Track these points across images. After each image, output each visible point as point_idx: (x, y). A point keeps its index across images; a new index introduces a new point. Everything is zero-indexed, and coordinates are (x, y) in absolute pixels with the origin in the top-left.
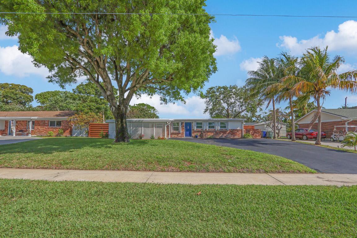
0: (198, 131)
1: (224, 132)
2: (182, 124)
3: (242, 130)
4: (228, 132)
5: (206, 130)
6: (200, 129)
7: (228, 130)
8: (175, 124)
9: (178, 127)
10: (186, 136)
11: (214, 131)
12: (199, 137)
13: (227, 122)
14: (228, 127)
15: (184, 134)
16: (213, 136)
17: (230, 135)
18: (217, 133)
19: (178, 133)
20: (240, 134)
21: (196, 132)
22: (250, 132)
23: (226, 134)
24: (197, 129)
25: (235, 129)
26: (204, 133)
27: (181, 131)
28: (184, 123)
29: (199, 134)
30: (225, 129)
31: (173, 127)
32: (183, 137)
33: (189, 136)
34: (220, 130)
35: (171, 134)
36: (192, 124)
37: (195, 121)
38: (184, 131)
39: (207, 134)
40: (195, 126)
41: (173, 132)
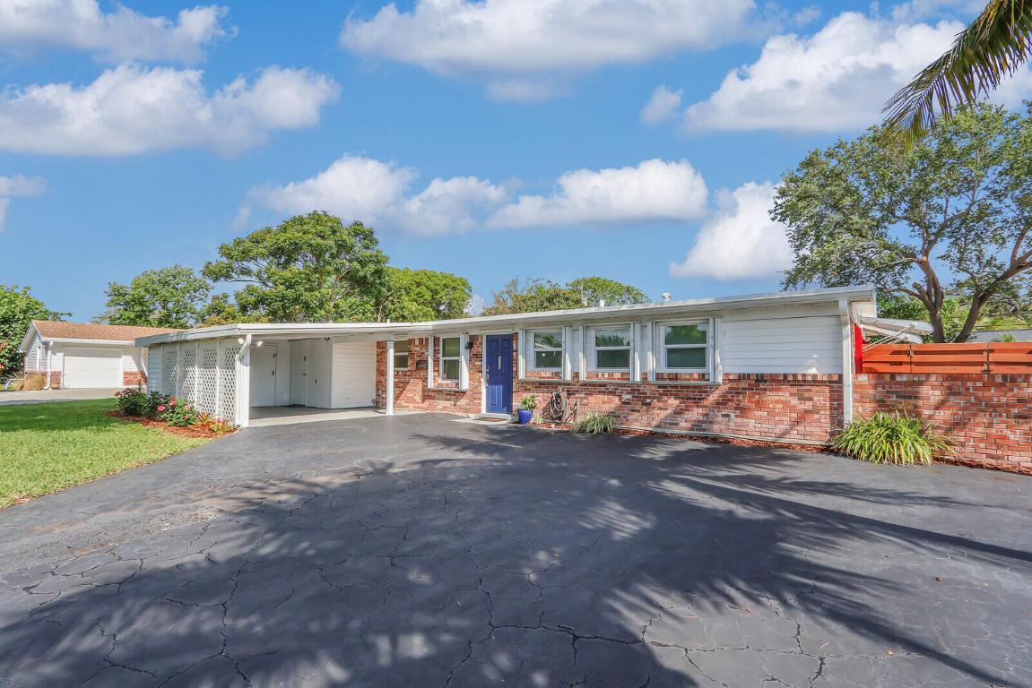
0: (541, 385)
1: (692, 395)
2: (470, 346)
3: (835, 384)
4: (717, 394)
5: (576, 375)
6: (546, 373)
7: (720, 379)
8: (450, 348)
9: (458, 362)
10: (492, 407)
11: (624, 385)
12: (537, 419)
13: (711, 320)
14: (718, 359)
15: (480, 399)
16: (613, 414)
17: (732, 415)
18: (640, 397)
19: (456, 392)
20: (816, 416)
21: (528, 387)
22: (920, 403)
23: (701, 410)
24: (539, 369)
25: (776, 375)
26: (570, 394)
27: (465, 384)
28: (484, 338)
29: (541, 399)
30: (699, 374)
31: (442, 359)
32: (476, 412)
33: (503, 407)
34: (662, 379)
35: (430, 397)
36: (514, 345)
37: (528, 326)
38: (482, 380)
39: (585, 401)
40: (526, 357)
41: (441, 388)
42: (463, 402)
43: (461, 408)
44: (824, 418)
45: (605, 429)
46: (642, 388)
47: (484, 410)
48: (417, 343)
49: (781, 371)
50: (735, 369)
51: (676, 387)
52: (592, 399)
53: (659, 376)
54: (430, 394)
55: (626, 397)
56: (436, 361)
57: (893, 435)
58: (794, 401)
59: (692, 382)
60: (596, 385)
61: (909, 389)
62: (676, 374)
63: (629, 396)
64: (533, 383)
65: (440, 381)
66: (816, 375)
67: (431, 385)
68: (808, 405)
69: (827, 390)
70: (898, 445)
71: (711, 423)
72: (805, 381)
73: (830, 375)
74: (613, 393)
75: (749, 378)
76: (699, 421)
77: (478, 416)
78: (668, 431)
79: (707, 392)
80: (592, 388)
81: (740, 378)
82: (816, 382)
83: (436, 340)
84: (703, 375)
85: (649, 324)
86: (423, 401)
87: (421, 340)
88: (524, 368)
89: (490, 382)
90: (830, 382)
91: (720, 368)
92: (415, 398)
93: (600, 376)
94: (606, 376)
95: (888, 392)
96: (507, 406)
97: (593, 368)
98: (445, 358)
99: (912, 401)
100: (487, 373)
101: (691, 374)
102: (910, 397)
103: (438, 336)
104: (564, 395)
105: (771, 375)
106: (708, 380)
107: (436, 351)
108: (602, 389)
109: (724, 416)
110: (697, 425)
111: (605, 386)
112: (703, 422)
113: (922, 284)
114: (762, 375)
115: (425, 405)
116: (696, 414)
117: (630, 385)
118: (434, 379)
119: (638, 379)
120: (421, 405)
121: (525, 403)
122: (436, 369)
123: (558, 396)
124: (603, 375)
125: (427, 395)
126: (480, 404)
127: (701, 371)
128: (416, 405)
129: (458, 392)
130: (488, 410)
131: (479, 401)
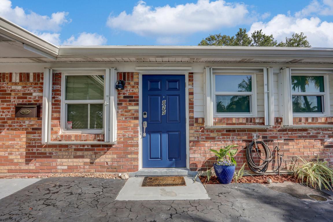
19: (93, 146)
21: (212, 135)
28: (140, 77)
31: (65, 103)
35: (43, 155)
39: (285, 147)
41: (63, 142)
42: (107, 158)
43: (103, 167)
47: (140, 167)
48: (16, 78)
52: (292, 145)
54: (42, 150)
56: (56, 104)
65: (61, 132)
67: (47, 138)
74: (314, 137)
80: (293, 133)
86: (28, 161)
88: (212, 113)
89: (149, 131)
94: (310, 120)
98: (69, 102)
100: (144, 120)
103: (58, 70)
107: (56, 92)
108: (304, 134)
111: (307, 130)
118: (51, 131)
120: (24, 167)
122: (55, 115)
124: (307, 119)
126: (136, 159)
128: (13, 167)
129: (99, 146)
130: (144, 166)
131: (134, 156)
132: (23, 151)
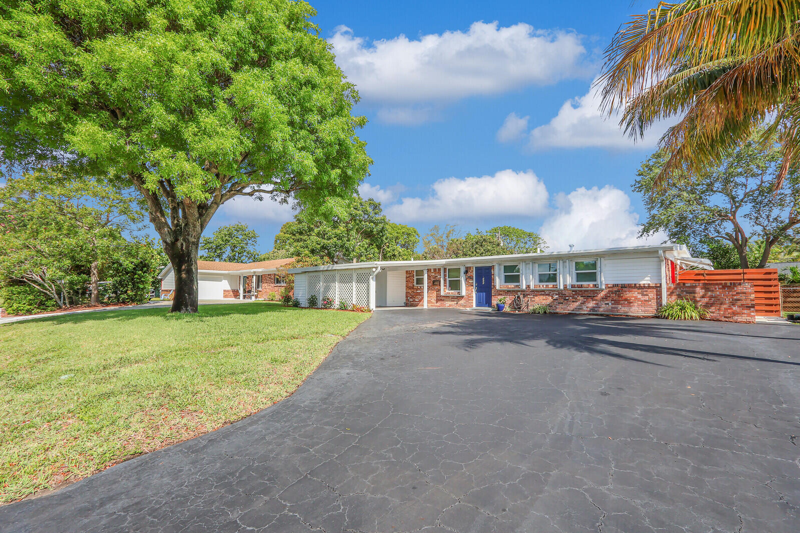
0: (508, 292)
1: (590, 295)
2: (466, 272)
3: (658, 288)
4: (602, 294)
6: (511, 286)
7: (604, 287)
8: (452, 274)
9: (459, 281)
10: (479, 304)
11: (554, 291)
12: (507, 309)
13: (599, 259)
14: (603, 279)
15: (472, 300)
16: (550, 306)
17: (610, 304)
18: (563, 296)
19: (457, 297)
20: (650, 303)
21: (501, 293)
22: (696, 295)
23: (594, 302)
24: (507, 284)
25: (631, 284)
26: (524, 296)
27: (464, 292)
28: (474, 268)
29: (509, 299)
30: (593, 285)
31: (448, 279)
32: (470, 307)
33: (486, 304)
34: (574, 287)
35: (441, 300)
36: (492, 272)
37: (500, 262)
38: (473, 290)
39: (533, 299)
40: (499, 278)
41: (448, 295)
42: (462, 302)
43: (461, 305)
44: (654, 303)
45: (545, 312)
46: (564, 292)
47: (474, 306)
48: (432, 271)
49: (633, 282)
50: (611, 282)
51: (582, 291)
52: (537, 298)
53: (573, 286)
54: (441, 298)
55: (556, 297)
56: (445, 280)
57: (683, 308)
58: (640, 296)
59: (590, 288)
60: (537, 291)
61: (691, 289)
62: (582, 285)
63: (557, 296)
64: (504, 291)
65: (447, 291)
66: (649, 284)
67: (442, 293)
68: (646, 298)
69: (655, 290)
70: (685, 313)
71: (599, 307)
72: (644, 287)
73: (656, 284)
74: (548, 295)
75: (618, 286)
76: (593, 307)
77: (471, 308)
78: (578, 312)
79: (597, 293)
80: (536, 293)
81: (613, 286)
82: (649, 287)
83: (445, 269)
84: (595, 285)
85: (567, 261)
86: (437, 302)
87: (435, 270)
88: (499, 282)
89: (477, 291)
90: (656, 287)
91: (604, 282)
92: (432, 300)
93: (541, 286)
94: (545, 286)
95: (682, 291)
96: (489, 303)
97: (537, 283)
98: (450, 279)
99: (693, 295)
100: (476, 286)
101: (589, 285)
102: (692, 293)
103: (445, 267)
104: (521, 296)
105: (628, 284)
106: (598, 287)
107: (445, 276)
108: (543, 293)
109: (606, 304)
110: (593, 309)
111: (544, 291)
112: (596, 307)
113: (731, 233)
114: (624, 284)
115: (438, 304)
116: (591, 304)
117: (558, 291)
118: (444, 291)
119: (562, 288)
120: (436, 304)
121: (500, 301)
122: (445, 285)
123: (519, 297)
124: (543, 286)
125: (440, 299)
126: (472, 303)
127: (595, 283)
128: (432, 304)
129: (459, 297)
130: (477, 306)
131: (471, 301)
132: (435, 298)
